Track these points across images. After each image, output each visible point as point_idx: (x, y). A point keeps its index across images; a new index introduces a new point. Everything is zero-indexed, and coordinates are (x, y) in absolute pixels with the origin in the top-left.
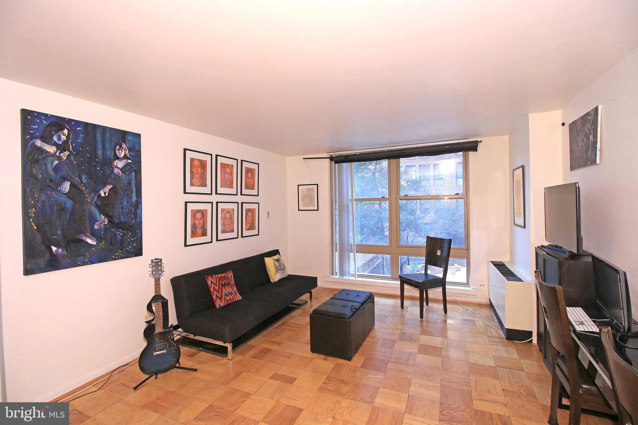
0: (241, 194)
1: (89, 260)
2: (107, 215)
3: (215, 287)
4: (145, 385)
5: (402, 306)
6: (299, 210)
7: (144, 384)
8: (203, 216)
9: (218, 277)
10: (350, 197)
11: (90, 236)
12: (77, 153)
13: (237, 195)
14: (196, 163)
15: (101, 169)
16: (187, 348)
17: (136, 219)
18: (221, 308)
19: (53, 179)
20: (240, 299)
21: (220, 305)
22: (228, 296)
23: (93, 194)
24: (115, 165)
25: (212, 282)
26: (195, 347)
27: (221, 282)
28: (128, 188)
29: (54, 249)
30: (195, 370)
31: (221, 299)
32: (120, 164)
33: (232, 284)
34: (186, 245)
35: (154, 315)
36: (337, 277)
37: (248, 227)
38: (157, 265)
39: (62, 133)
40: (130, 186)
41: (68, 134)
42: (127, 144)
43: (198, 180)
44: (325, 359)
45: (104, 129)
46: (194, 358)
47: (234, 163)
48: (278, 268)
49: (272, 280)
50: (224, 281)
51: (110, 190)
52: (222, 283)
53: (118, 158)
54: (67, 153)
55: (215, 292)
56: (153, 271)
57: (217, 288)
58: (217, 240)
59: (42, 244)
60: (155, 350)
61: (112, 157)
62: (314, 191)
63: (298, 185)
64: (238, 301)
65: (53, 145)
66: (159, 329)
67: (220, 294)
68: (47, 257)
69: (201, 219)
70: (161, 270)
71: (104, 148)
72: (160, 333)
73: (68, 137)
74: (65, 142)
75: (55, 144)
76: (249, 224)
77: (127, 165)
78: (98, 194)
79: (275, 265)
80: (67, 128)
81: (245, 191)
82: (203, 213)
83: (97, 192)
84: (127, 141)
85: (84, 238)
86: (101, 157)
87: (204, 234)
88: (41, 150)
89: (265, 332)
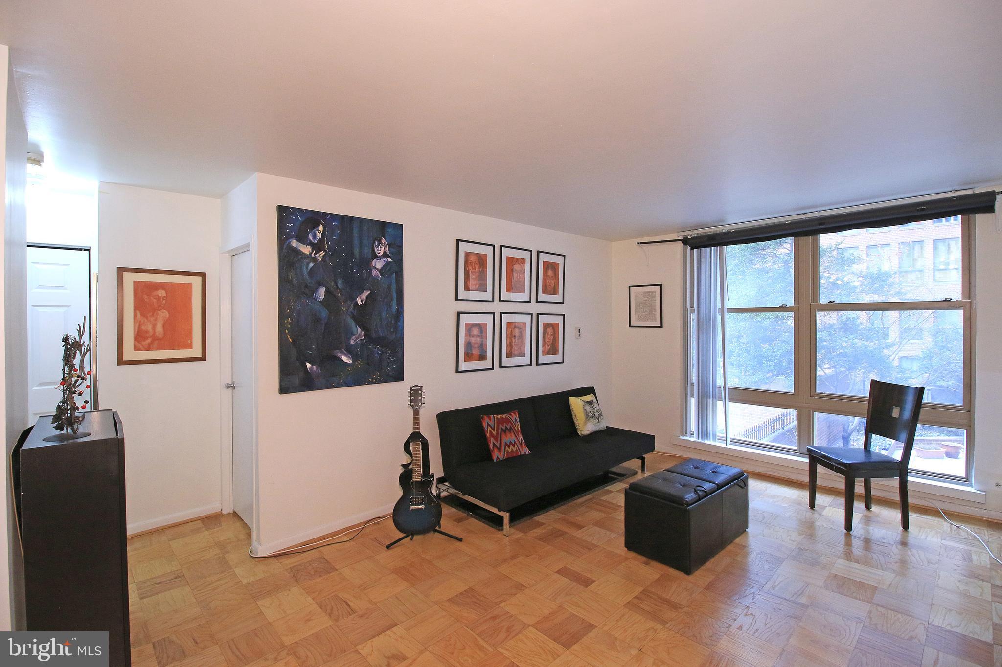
0: (537, 302)
1: (345, 382)
2: (364, 328)
3: (493, 431)
4: (399, 546)
5: (812, 505)
6: (630, 326)
7: (398, 543)
8: (481, 332)
9: (497, 418)
10: (719, 306)
11: (346, 352)
12: (333, 254)
13: (530, 302)
14: (473, 259)
15: (357, 272)
16: (455, 510)
17: (396, 333)
18: (499, 462)
19: (309, 285)
20: (527, 453)
21: (498, 458)
22: (509, 446)
23: (349, 302)
24: (374, 266)
25: (488, 425)
26: (464, 511)
27: (500, 426)
28: (387, 294)
29: (309, 365)
30: (460, 540)
31: (499, 449)
32: (379, 264)
33: (516, 430)
34: (457, 372)
35: (412, 458)
36: (692, 439)
37: (547, 350)
38: (416, 393)
39: (317, 230)
40: (390, 291)
41: (323, 230)
42: (387, 238)
43: (475, 283)
44: (646, 564)
45: (361, 220)
46: (460, 524)
47: (526, 255)
48: (590, 414)
49: (579, 433)
50: (505, 425)
51: (367, 297)
52: (501, 428)
53: (376, 257)
54: (322, 253)
55: (492, 439)
56: (412, 401)
57: (495, 433)
58: (501, 367)
59: (297, 359)
60: (411, 502)
61: (370, 257)
62: (655, 296)
63: (630, 287)
64: (525, 455)
65: (308, 245)
66: (417, 477)
67: (499, 442)
68: (302, 374)
69: (479, 336)
70: (421, 400)
71: (361, 246)
72: (418, 482)
73: (323, 235)
74: (321, 241)
75: (311, 244)
76: (548, 346)
77: (387, 264)
78: (354, 302)
79: (585, 410)
80: (322, 224)
81: (542, 297)
82: (481, 327)
83: (353, 299)
84: (386, 235)
85: (339, 354)
86: (358, 256)
87: (483, 357)
88: (296, 251)
89: (563, 507)
